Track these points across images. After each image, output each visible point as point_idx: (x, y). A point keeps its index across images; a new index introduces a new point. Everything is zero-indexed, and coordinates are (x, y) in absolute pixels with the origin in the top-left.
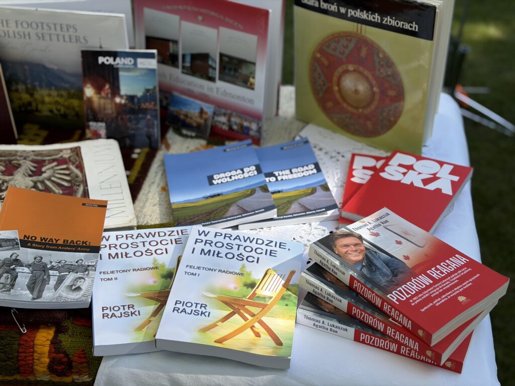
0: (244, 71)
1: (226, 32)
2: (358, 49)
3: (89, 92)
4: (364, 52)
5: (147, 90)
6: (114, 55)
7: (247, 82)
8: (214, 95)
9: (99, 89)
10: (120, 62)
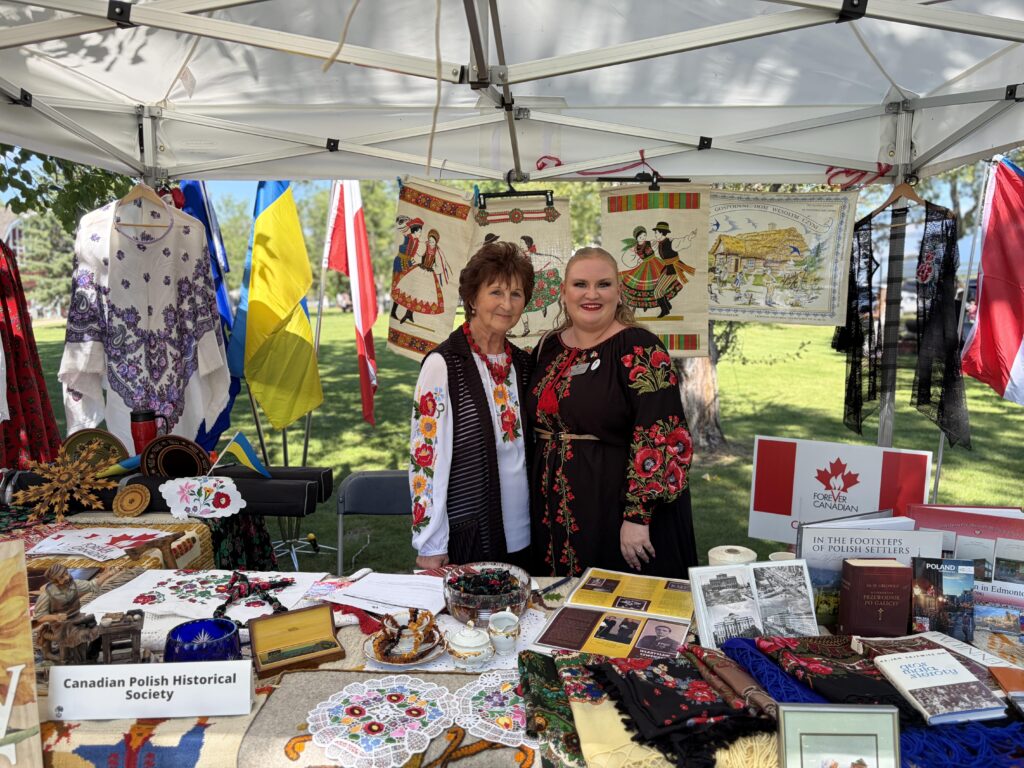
1: (1004, 542)
3: (917, 591)
5: (966, 592)
8: (991, 592)
9: (925, 589)
10: (944, 568)
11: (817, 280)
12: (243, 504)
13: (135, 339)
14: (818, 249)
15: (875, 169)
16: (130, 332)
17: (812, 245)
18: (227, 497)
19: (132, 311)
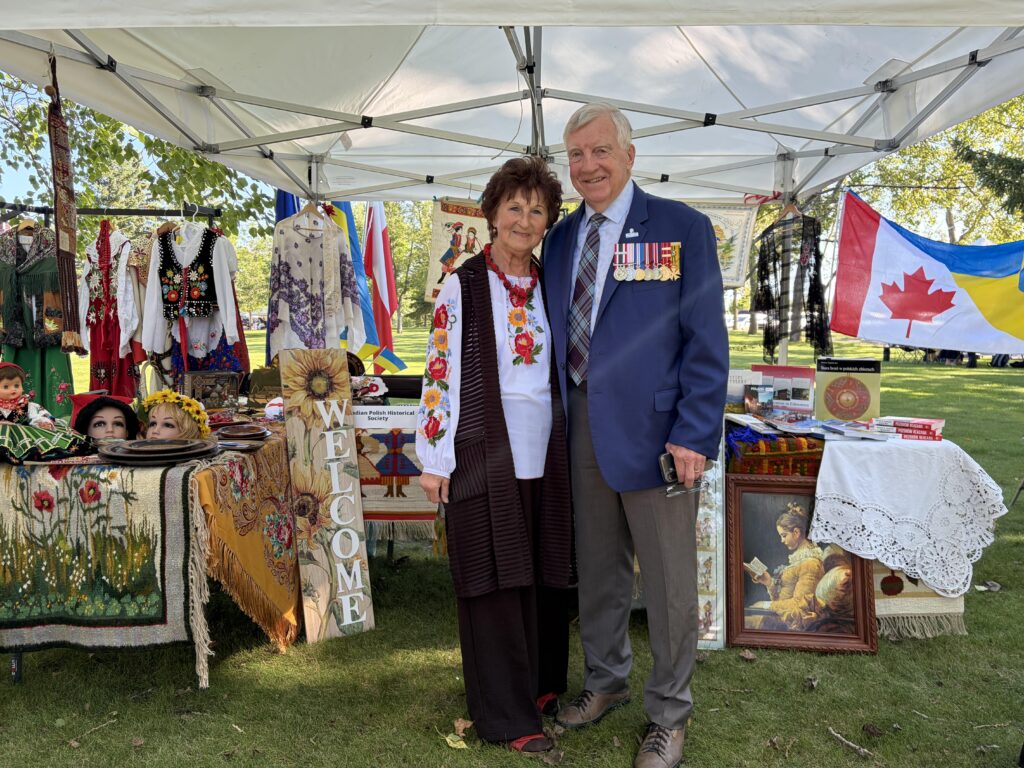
0: (804, 393)
1: (796, 379)
2: (848, 382)
3: (747, 401)
4: (851, 383)
5: (769, 400)
6: (757, 386)
7: (805, 398)
8: (789, 406)
9: (751, 400)
10: (759, 389)
11: (730, 258)
12: (387, 390)
13: (305, 299)
14: (732, 240)
15: (771, 195)
16: (302, 295)
17: (728, 237)
18: (377, 387)
19: (303, 281)
